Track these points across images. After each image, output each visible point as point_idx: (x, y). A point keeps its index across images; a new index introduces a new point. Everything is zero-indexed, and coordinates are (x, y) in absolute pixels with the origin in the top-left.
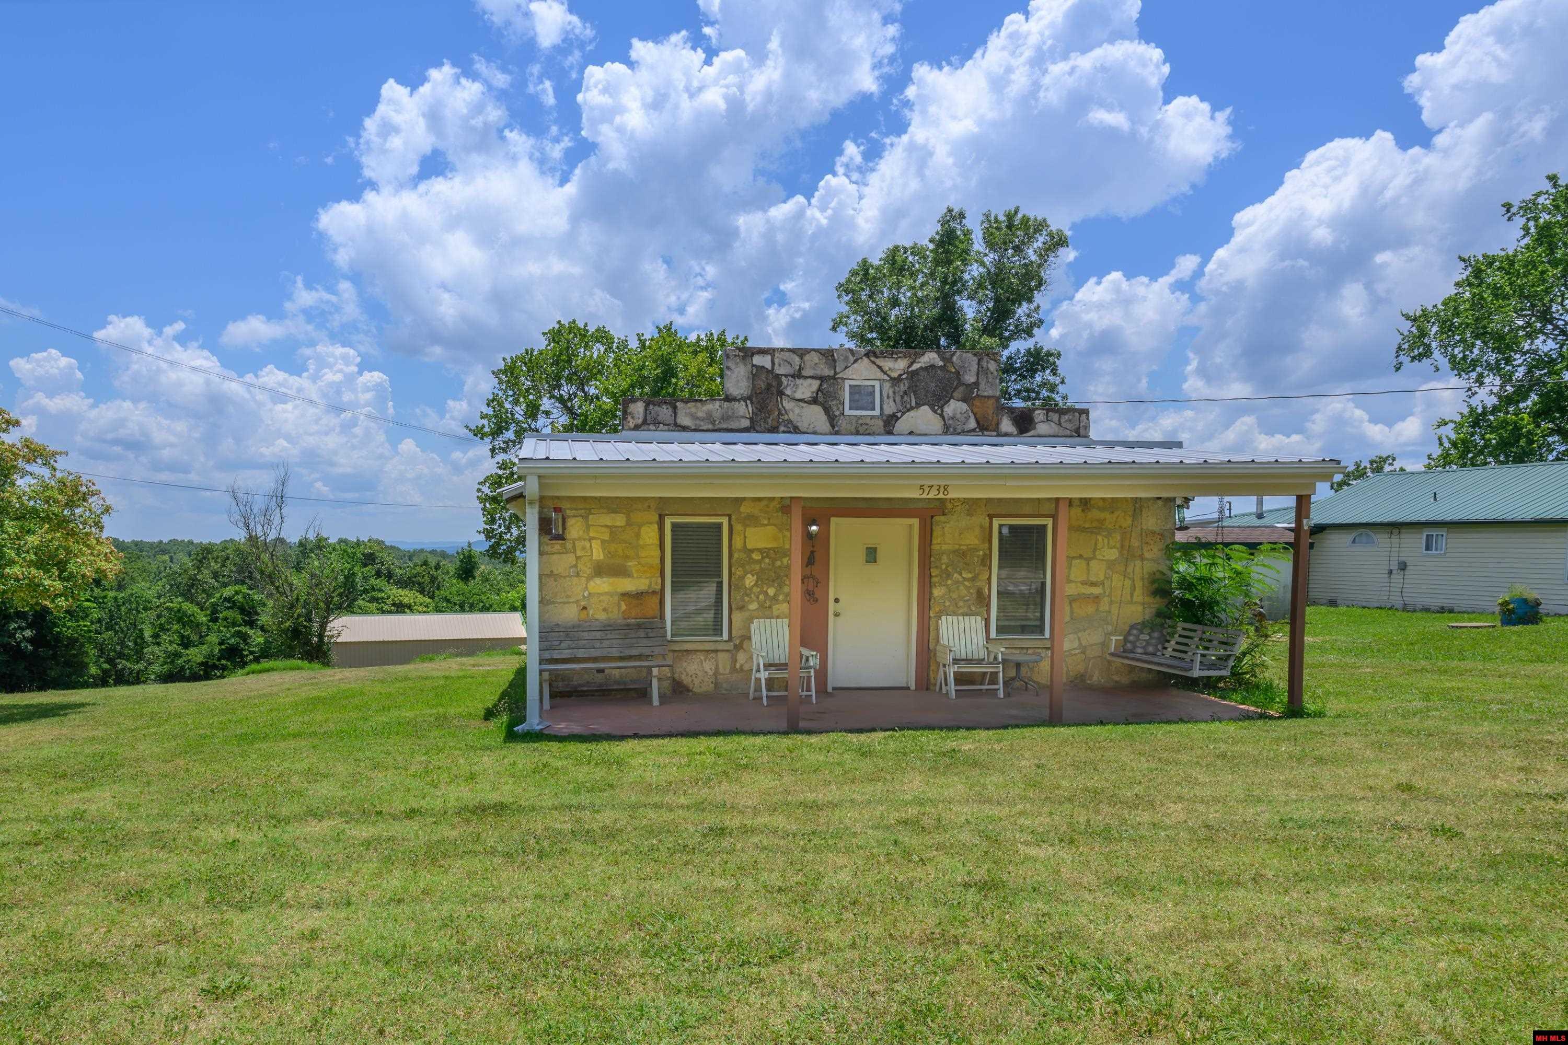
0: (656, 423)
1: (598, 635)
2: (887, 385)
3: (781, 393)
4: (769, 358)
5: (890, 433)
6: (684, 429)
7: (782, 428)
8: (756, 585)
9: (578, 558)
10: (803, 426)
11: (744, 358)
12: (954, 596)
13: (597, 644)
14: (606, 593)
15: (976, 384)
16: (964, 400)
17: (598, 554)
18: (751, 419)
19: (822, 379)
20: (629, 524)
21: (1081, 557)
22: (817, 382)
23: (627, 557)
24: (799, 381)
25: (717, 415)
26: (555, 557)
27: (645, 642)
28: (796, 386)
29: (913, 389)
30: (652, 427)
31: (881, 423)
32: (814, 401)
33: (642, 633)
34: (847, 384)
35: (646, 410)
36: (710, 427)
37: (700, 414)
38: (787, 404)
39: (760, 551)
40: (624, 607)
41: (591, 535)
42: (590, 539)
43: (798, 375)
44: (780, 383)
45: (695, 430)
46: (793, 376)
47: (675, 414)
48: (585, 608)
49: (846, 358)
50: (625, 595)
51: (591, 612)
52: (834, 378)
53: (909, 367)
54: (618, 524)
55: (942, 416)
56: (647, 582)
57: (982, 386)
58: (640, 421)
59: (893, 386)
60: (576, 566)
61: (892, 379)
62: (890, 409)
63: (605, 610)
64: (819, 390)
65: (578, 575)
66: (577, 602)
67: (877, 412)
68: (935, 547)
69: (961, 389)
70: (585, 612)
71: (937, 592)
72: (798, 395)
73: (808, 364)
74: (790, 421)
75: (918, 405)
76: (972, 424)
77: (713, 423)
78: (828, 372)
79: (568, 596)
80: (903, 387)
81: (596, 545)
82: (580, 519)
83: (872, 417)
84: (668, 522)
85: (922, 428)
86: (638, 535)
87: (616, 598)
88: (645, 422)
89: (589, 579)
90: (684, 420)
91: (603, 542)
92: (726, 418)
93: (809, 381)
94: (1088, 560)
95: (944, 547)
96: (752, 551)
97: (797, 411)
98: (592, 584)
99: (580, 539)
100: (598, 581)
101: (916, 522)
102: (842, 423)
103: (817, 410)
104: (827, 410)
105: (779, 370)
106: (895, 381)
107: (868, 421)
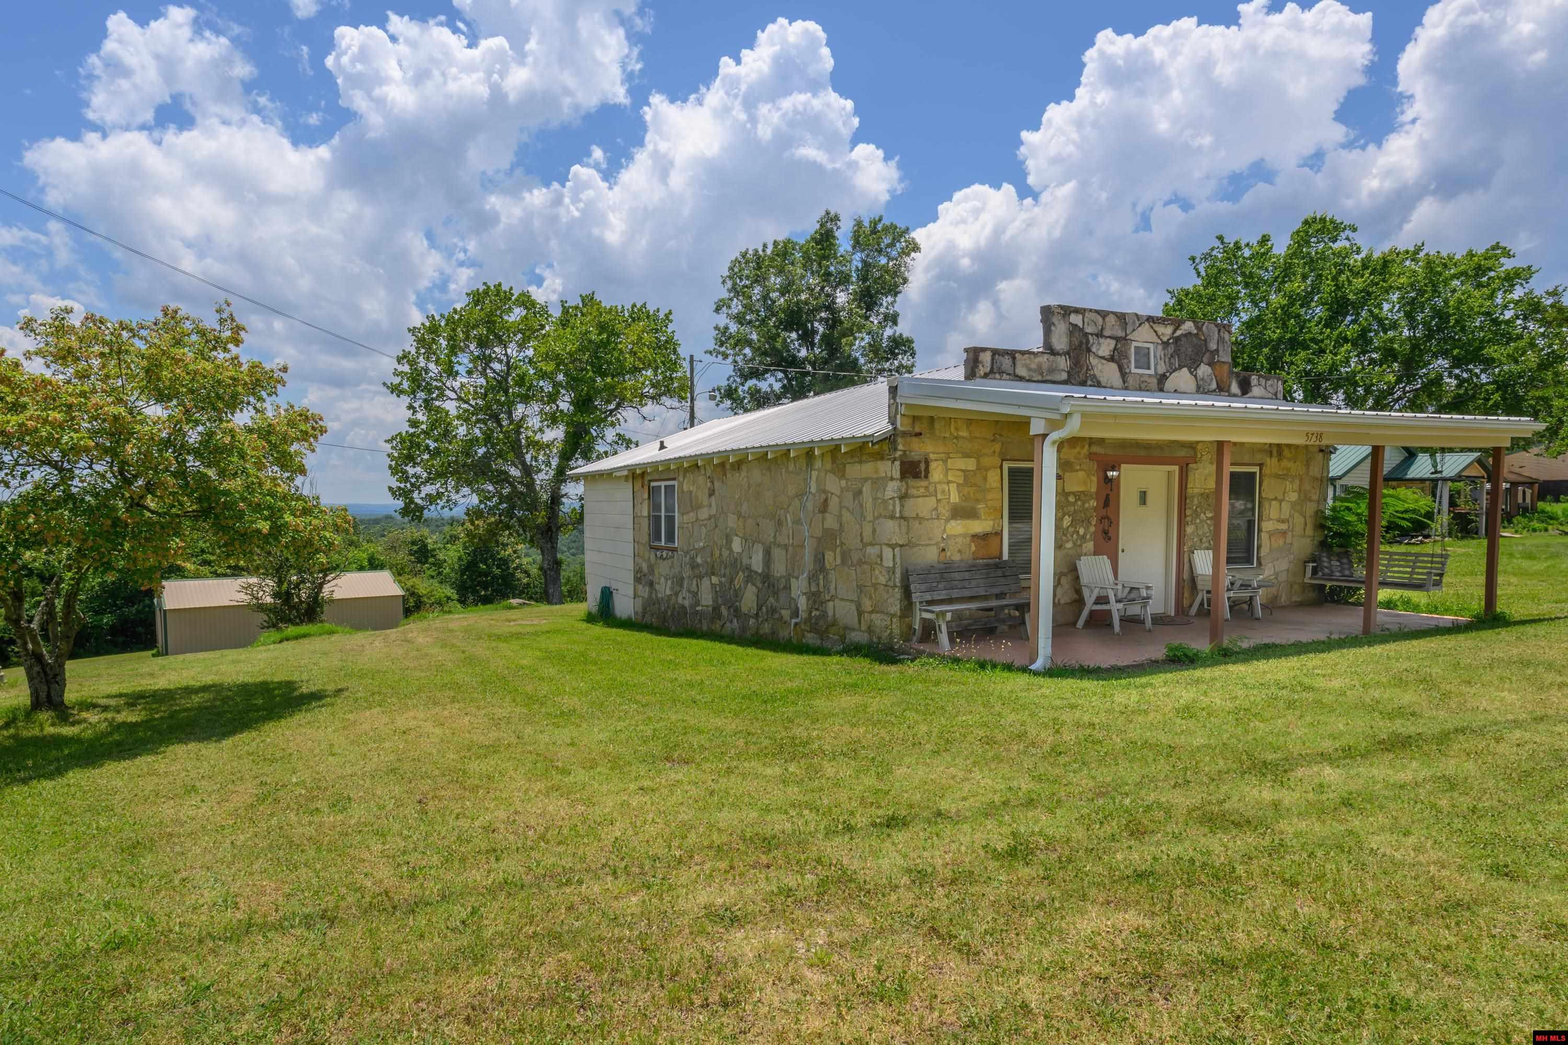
0: (1001, 372)
1: (967, 576)
2: (1160, 347)
3: (1089, 350)
4: (1081, 316)
5: (1161, 390)
6: (1021, 379)
7: (1089, 382)
8: (1071, 525)
9: (938, 501)
10: (1103, 381)
11: (1064, 316)
12: (1200, 533)
13: (966, 584)
14: (960, 535)
15: (1217, 351)
16: (1209, 364)
17: (955, 498)
18: (1068, 372)
19: (1117, 339)
20: (979, 468)
21: (1276, 499)
22: (1113, 343)
23: (978, 501)
24: (1102, 340)
25: (1045, 367)
26: (920, 500)
27: (1003, 580)
28: (1099, 344)
29: (1177, 352)
30: (997, 376)
31: (1155, 381)
32: (1112, 359)
33: (999, 573)
34: (1134, 344)
35: (993, 359)
36: (1040, 378)
37: (1033, 366)
38: (1094, 361)
39: (1074, 493)
40: (973, 548)
41: (950, 478)
42: (949, 482)
43: (1100, 335)
44: (1088, 341)
45: (1029, 381)
46: (1097, 335)
47: (1014, 363)
48: (943, 550)
49: (1134, 322)
50: (975, 537)
51: (949, 554)
52: (1125, 339)
53: (1174, 332)
54: (970, 468)
55: (1195, 376)
56: (991, 523)
57: (1221, 353)
58: (988, 370)
59: (1164, 349)
60: (936, 509)
61: (1163, 343)
62: (1162, 369)
63: (959, 551)
64: (1115, 349)
65: (938, 518)
66: (937, 544)
67: (1152, 372)
68: (1190, 491)
69: (1207, 355)
70: (943, 554)
71: (1189, 529)
72: (1101, 353)
73: (1108, 325)
74: (1094, 376)
75: (1181, 367)
76: (1214, 386)
77: (1042, 374)
78: (1120, 334)
79: (930, 539)
80: (1171, 350)
81: (953, 487)
82: (940, 463)
83: (1150, 375)
84: (1006, 466)
85: (1183, 387)
86: (985, 479)
87: (968, 539)
88: (992, 371)
89: (947, 521)
90: (1021, 371)
91: (958, 485)
92: (1052, 370)
93: (1108, 340)
94: (1281, 501)
95: (1196, 491)
96: (1068, 494)
97: (1100, 367)
98: (949, 526)
99: (940, 482)
100: (953, 523)
101: (1176, 468)
102: (1130, 380)
103: (1114, 366)
104: (1121, 368)
105: (1089, 330)
106: (1166, 344)
107: (1146, 379)
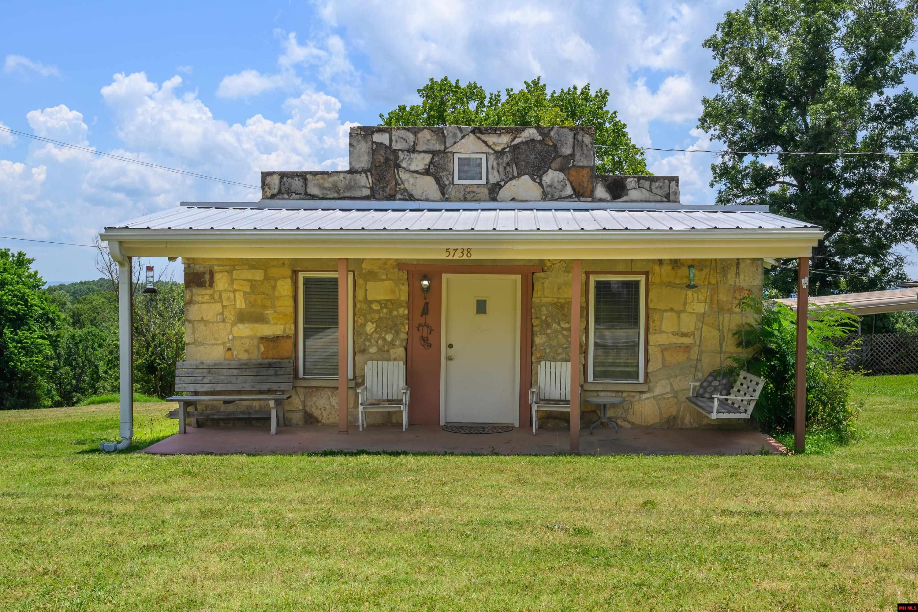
0: (290, 192)
1: (235, 372)
2: (492, 158)
3: (398, 166)
4: (387, 135)
5: (494, 199)
6: (313, 197)
7: (399, 196)
8: (376, 331)
9: (224, 307)
10: (417, 193)
11: (365, 136)
12: (554, 343)
13: (233, 380)
14: (247, 337)
15: (572, 155)
16: (561, 170)
17: (241, 304)
18: (371, 188)
19: (434, 153)
20: (267, 278)
21: (672, 310)
22: (430, 156)
23: (265, 307)
24: (413, 156)
25: (341, 185)
26: (205, 306)
27: (274, 379)
28: (411, 159)
29: (515, 160)
30: (286, 196)
31: (486, 191)
32: (427, 172)
33: (271, 371)
34: (457, 156)
35: (281, 181)
36: (336, 195)
37: (327, 185)
38: (403, 175)
39: (378, 302)
40: (262, 349)
41: (235, 287)
42: (234, 291)
43: (413, 150)
44: (397, 157)
45: (323, 199)
46: (408, 151)
47: (306, 185)
48: (229, 349)
49: (455, 135)
50: (263, 339)
51: (235, 353)
52: (444, 152)
53: (512, 142)
54: (257, 278)
55: (541, 184)
56: (282, 327)
57: (577, 157)
58: (276, 191)
59: (497, 158)
60: (222, 314)
61: (496, 152)
62: (494, 178)
63: (246, 351)
64: (431, 163)
65: (224, 321)
66: (224, 344)
67: (483, 182)
68: (536, 300)
69: (559, 160)
70: (230, 352)
71: (538, 340)
72: (413, 168)
73: (421, 140)
74: (406, 190)
75: (520, 175)
76: (569, 191)
77: (338, 192)
78: (438, 147)
79: (215, 339)
80: (506, 159)
81: (239, 296)
82: (226, 274)
83: (479, 186)
84: (301, 277)
85: (522, 195)
86: (274, 288)
87: (256, 341)
88: (280, 192)
89: (233, 324)
90: (313, 190)
91: (245, 293)
92: (348, 188)
93: (422, 155)
94: (679, 313)
95: (545, 300)
96: (372, 302)
97: (412, 181)
98: (235, 329)
99: (225, 291)
100: (241, 326)
101: (518, 277)
102: (452, 191)
103: (429, 180)
104: (438, 180)
105: (396, 146)
106: (499, 154)
107: (475, 189)
